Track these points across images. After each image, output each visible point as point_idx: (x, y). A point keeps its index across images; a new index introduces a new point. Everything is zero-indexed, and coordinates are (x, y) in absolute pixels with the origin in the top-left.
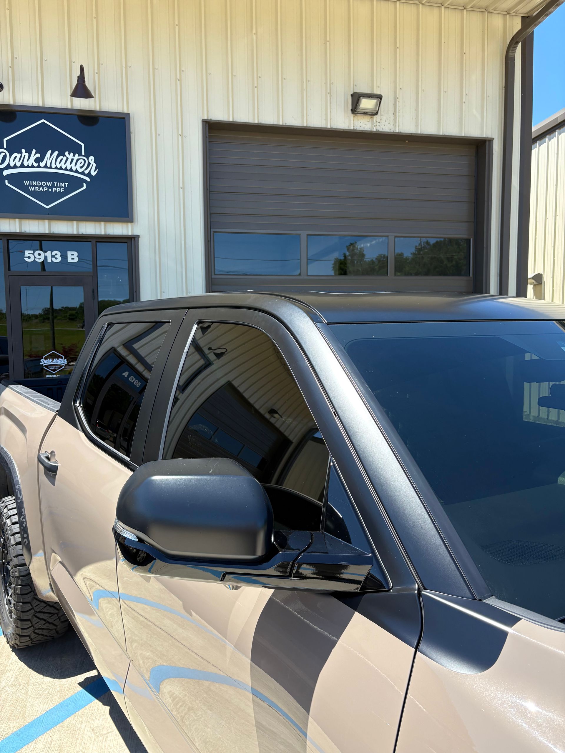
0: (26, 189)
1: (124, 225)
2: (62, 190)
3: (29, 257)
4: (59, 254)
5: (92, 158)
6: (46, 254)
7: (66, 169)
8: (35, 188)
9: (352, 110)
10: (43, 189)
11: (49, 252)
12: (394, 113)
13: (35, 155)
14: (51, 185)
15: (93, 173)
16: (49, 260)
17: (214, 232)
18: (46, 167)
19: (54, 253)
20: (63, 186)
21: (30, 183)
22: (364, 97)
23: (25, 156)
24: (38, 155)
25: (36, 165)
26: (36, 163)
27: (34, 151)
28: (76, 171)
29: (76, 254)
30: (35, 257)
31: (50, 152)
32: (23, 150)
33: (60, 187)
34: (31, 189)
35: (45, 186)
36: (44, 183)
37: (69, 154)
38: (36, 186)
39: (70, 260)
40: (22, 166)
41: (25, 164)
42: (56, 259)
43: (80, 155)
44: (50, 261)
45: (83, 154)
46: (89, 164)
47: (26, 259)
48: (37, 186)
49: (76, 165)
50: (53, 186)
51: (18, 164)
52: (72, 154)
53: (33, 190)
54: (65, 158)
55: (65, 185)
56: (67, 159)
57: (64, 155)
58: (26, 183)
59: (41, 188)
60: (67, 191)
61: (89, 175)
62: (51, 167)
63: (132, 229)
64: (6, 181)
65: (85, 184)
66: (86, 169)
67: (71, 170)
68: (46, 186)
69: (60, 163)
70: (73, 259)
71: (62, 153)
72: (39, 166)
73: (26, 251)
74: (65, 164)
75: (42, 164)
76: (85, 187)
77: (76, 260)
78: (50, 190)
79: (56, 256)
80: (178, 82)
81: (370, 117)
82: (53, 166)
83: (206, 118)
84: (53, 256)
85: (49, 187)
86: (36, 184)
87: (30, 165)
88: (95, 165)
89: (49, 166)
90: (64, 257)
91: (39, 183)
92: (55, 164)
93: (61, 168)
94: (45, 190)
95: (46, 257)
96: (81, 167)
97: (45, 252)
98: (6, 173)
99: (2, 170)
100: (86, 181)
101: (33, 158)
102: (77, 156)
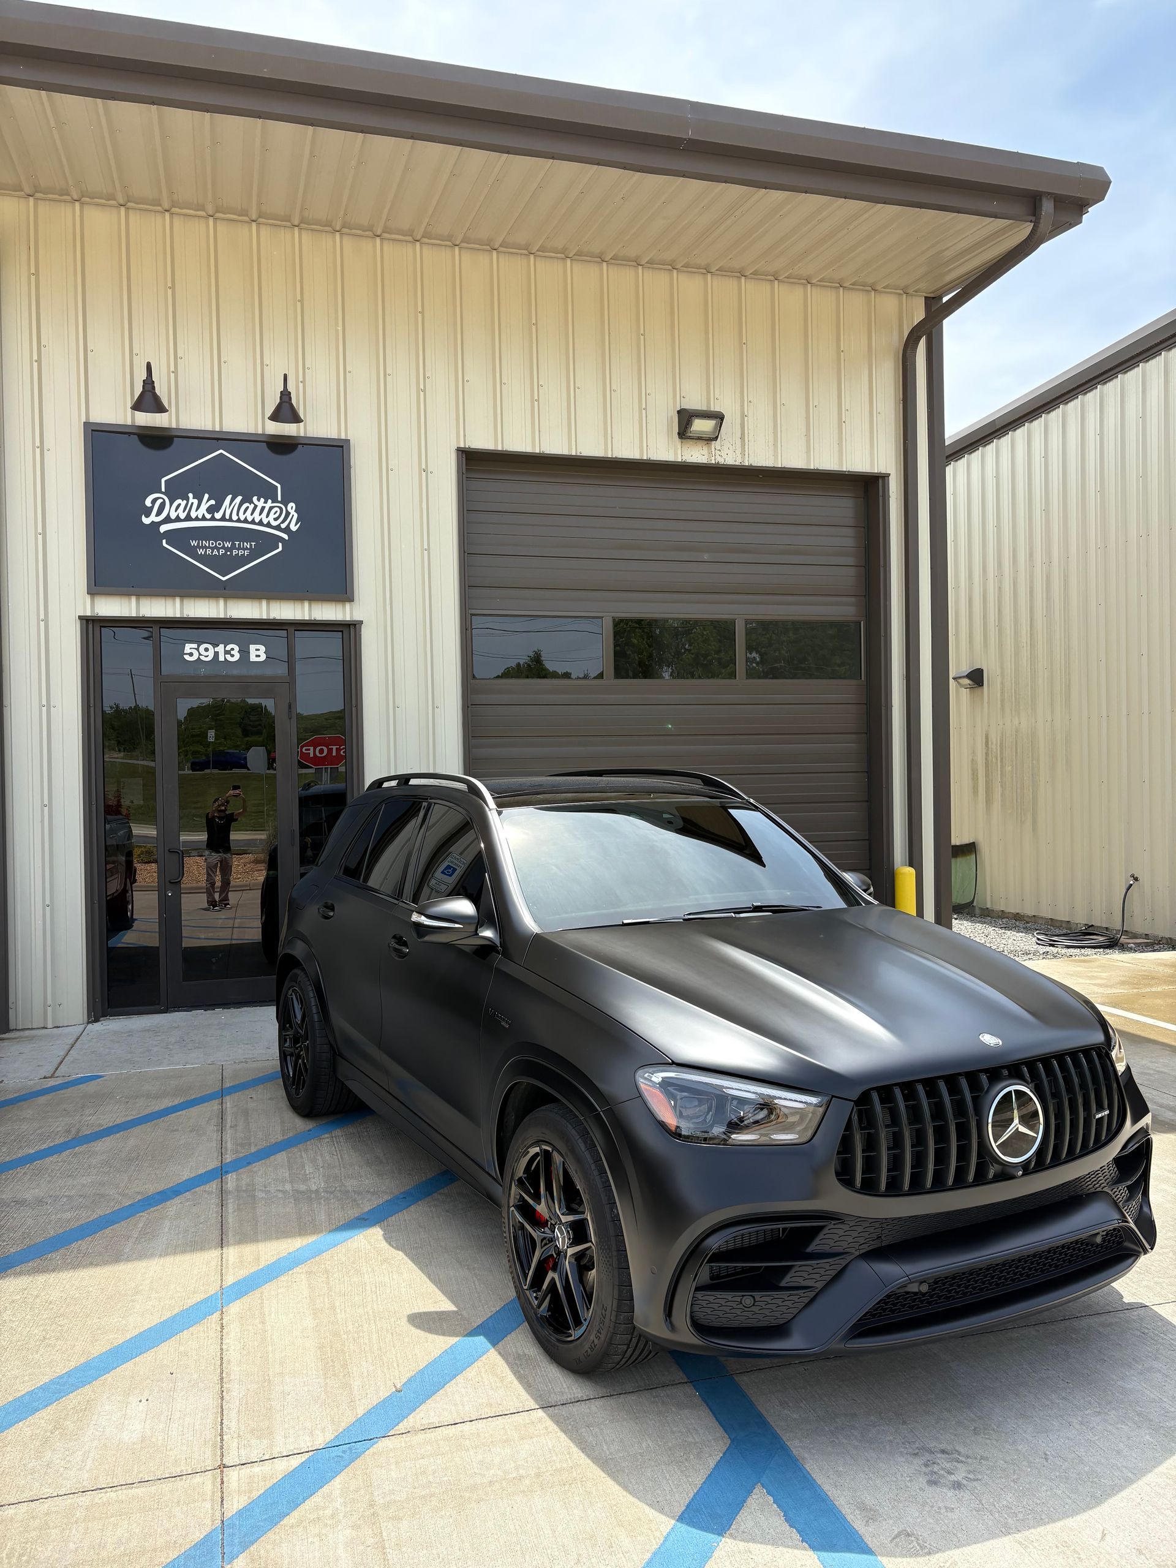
0: (193, 552)
1: (339, 606)
2: (246, 553)
3: (191, 654)
4: (237, 648)
5: (292, 505)
6: (217, 649)
7: (253, 522)
8: (206, 551)
9: (679, 434)
10: (219, 553)
11: (221, 646)
12: (742, 438)
13: (207, 502)
14: (229, 546)
15: (294, 528)
16: (221, 658)
17: (472, 615)
18: (223, 519)
19: (228, 648)
20: (249, 547)
21: (199, 543)
22: (696, 416)
23: (192, 503)
24: (213, 502)
25: (208, 516)
26: (209, 513)
27: (206, 496)
28: (269, 525)
29: (262, 648)
30: (200, 654)
31: (230, 497)
32: (191, 495)
33: (244, 549)
34: (201, 552)
35: (221, 548)
36: (219, 543)
37: (259, 500)
38: (207, 548)
39: (253, 658)
40: (188, 518)
41: (193, 515)
42: (232, 656)
43: (275, 500)
44: (224, 660)
45: (279, 499)
46: (288, 514)
47: (187, 657)
48: (209, 547)
49: (267, 516)
50: (233, 547)
51: (183, 516)
52: (262, 500)
53: (203, 553)
54: (252, 506)
55: (251, 545)
56: (256, 506)
57: (251, 502)
58: (194, 543)
59: (215, 550)
60: (254, 554)
61: (287, 530)
62: (230, 520)
63: (352, 612)
64: (164, 541)
65: (280, 544)
66: (283, 522)
67: (261, 523)
68: (223, 547)
69: (244, 514)
70: (258, 656)
71: (247, 499)
72: (213, 519)
73: (187, 645)
74: (252, 514)
75: (218, 515)
76: (280, 549)
77: (263, 657)
78: (229, 553)
79: (232, 652)
80: (422, 394)
81: (706, 442)
82: (235, 518)
83: (462, 445)
85: (227, 549)
86: (207, 545)
87: (200, 517)
88: (296, 515)
89: (227, 517)
90: (245, 653)
91: (213, 544)
92: (238, 515)
93: (246, 521)
94: (221, 553)
95: (216, 654)
96: (276, 519)
97: (215, 645)
98: (163, 528)
99: (158, 525)
100: (281, 539)
101: (204, 506)
102: (270, 503)
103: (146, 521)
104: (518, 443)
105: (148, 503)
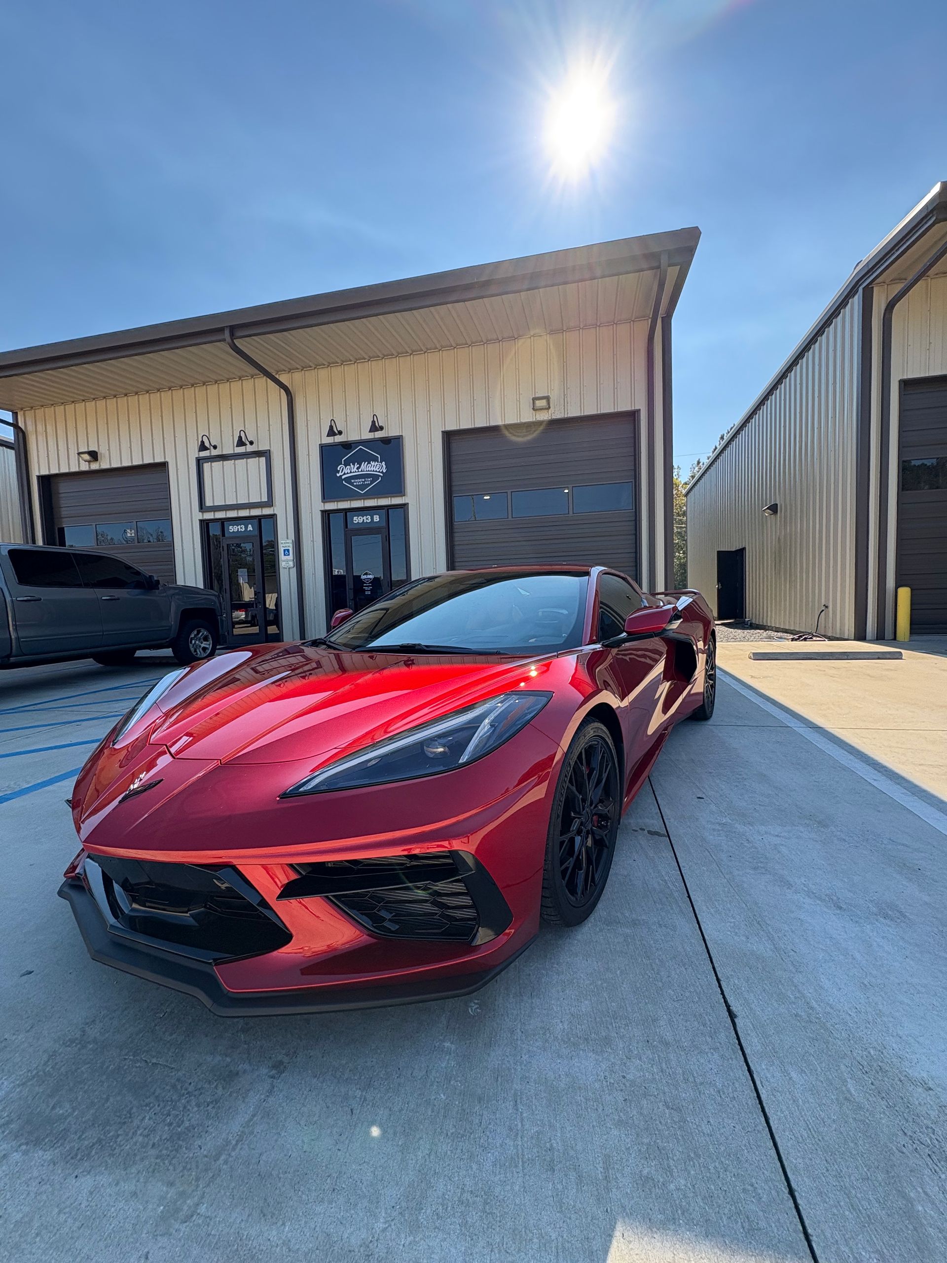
0: (352, 484)
1: (401, 498)
2: (369, 482)
3: (356, 520)
4: (370, 517)
5: (384, 463)
7: (371, 471)
9: (533, 409)
11: (365, 517)
13: (357, 466)
14: (364, 480)
15: (384, 471)
17: (454, 497)
18: (362, 471)
19: (368, 517)
20: (370, 480)
21: (354, 481)
22: (536, 400)
23: (352, 467)
24: (358, 465)
27: (356, 464)
28: (376, 471)
29: (378, 516)
30: (359, 520)
31: (363, 463)
32: (351, 464)
34: (355, 484)
35: (361, 482)
36: (360, 480)
37: (373, 462)
38: (357, 482)
39: (375, 520)
40: (351, 472)
43: (378, 462)
44: (366, 522)
46: (382, 466)
47: (354, 521)
49: (376, 468)
51: (349, 472)
56: (372, 465)
60: (372, 482)
61: (382, 472)
62: (364, 471)
63: (405, 500)
64: (344, 481)
65: (380, 478)
66: (381, 469)
67: (373, 471)
69: (368, 468)
71: (369, 463)
72: (358, 471)
73: (354, 517)
74: (371, 468)
75: (360, 470)
77: (378, 520)
80: (428, 412)
81: (546, 410)
83: (443, 430)
84: (367, 519)
85: (364, 482)
87: (354, 471)
88: (385, 466)
90: (372, 519)
92: (366, 469)
93: (369, 471)
95: (363, 520)
96: (378, 469)
97: (363, 517)
98: (343, 477)
99: (341, 476)
100: (381, 476)
101: (356, 467)
102: (376, 463)
103: (338, 475)
104: (466, 425)
105: (339, 469)
